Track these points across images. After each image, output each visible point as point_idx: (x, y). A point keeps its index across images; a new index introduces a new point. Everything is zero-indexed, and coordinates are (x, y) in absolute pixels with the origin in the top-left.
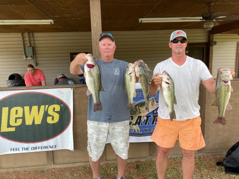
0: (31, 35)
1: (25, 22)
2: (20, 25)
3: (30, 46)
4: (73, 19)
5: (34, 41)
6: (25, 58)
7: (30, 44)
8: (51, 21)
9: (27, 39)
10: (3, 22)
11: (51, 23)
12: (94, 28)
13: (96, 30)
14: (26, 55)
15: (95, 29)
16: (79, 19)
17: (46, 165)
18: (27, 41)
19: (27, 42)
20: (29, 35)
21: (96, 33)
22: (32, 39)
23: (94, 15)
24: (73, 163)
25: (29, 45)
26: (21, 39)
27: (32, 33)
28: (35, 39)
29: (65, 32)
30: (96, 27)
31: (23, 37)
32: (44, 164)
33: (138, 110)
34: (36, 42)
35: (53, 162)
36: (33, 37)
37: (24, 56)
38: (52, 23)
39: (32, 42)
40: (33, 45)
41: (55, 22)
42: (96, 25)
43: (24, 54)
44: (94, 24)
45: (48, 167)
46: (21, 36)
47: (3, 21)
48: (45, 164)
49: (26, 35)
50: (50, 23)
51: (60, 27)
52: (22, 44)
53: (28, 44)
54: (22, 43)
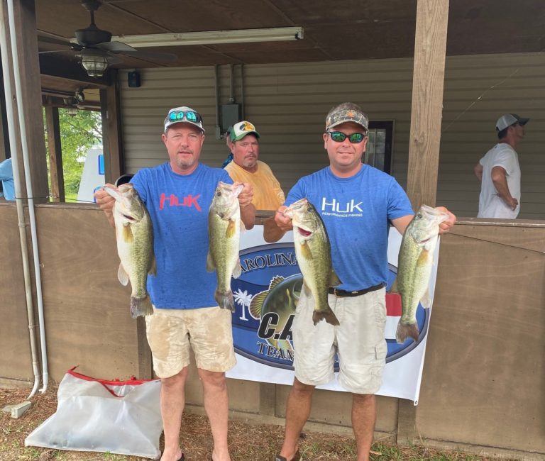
0: (239, 72)
1: (229, 38)
2: (216, 45)
3: (234, 103)
4: (360, 21)
5: (244, 86)
6: (218, 135)
7: (234, 97)
8: (298, 30)
9: (227, 82)
10: (178, 40)
11: (296, 35)
12: (423, 50)
13: (427, 56)
14: (221, 126)
15: (425, 55)
16: (376, 21)
17: (258, 413)
18: (229, 87)
19: (228, 92)
20: (233, 70)
21: (427, 66)
22: (240, 81)
23: (427, 11)
24: (323, 423)
25: (231, 99)
26: (213, 83)
27: (243, 64)
28: (250, 81)
29: (331, 60)
30: (428, 49)
31: (219, 78)
32: (252, 411)
33: (290, 298)
34: (250, 91)
35: (273, 409)
36: (244, 77)
37: (218, 129)
38: (300, 36)
39: (240, 91)
40: (240, 100)
41: (306, 33)
42: (429, 43)
43: (217, 123)
44: (424, 41)
45: (260, 419)
46: (215, 75)
47: (178, 35)
48: (255, 411)
49: (227, 70)
50: (293, 38)
51: (319, 47)
52: (214, 97)
53: (229, 97)
54: (214, 92)
